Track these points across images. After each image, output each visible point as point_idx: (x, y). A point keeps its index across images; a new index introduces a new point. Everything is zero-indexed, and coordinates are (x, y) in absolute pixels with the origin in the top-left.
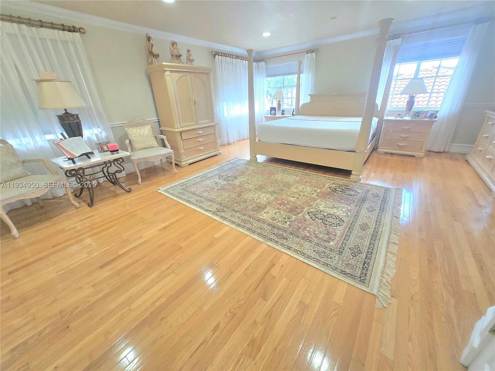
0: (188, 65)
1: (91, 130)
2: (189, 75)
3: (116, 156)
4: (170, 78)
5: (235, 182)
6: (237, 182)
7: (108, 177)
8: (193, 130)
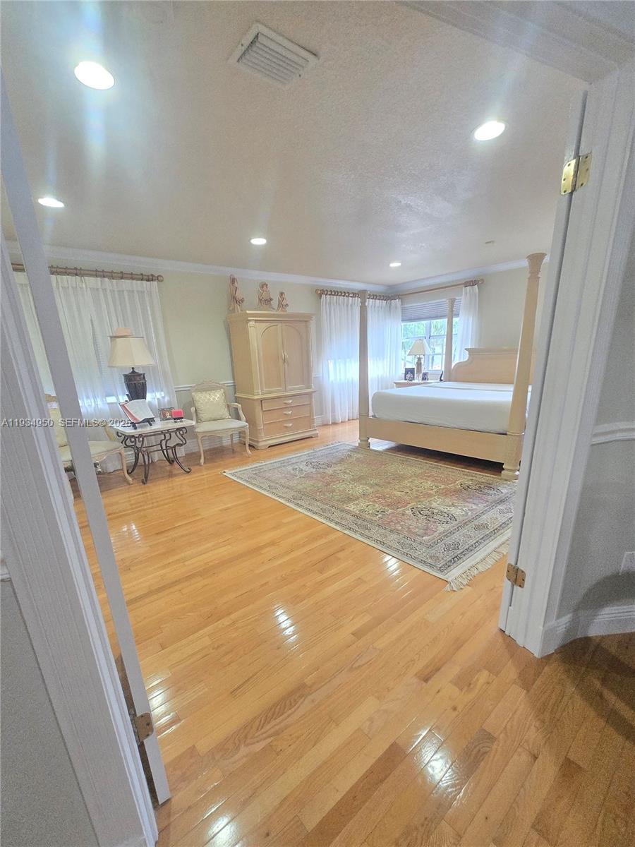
0: (279, 312)
1: (154, 394)
2: (280, 325)
3: (179, 424)
4: (255, 331)
5: (327, 471)
6: (330, 471)
7: (165, 451)
8: (279, 398)
